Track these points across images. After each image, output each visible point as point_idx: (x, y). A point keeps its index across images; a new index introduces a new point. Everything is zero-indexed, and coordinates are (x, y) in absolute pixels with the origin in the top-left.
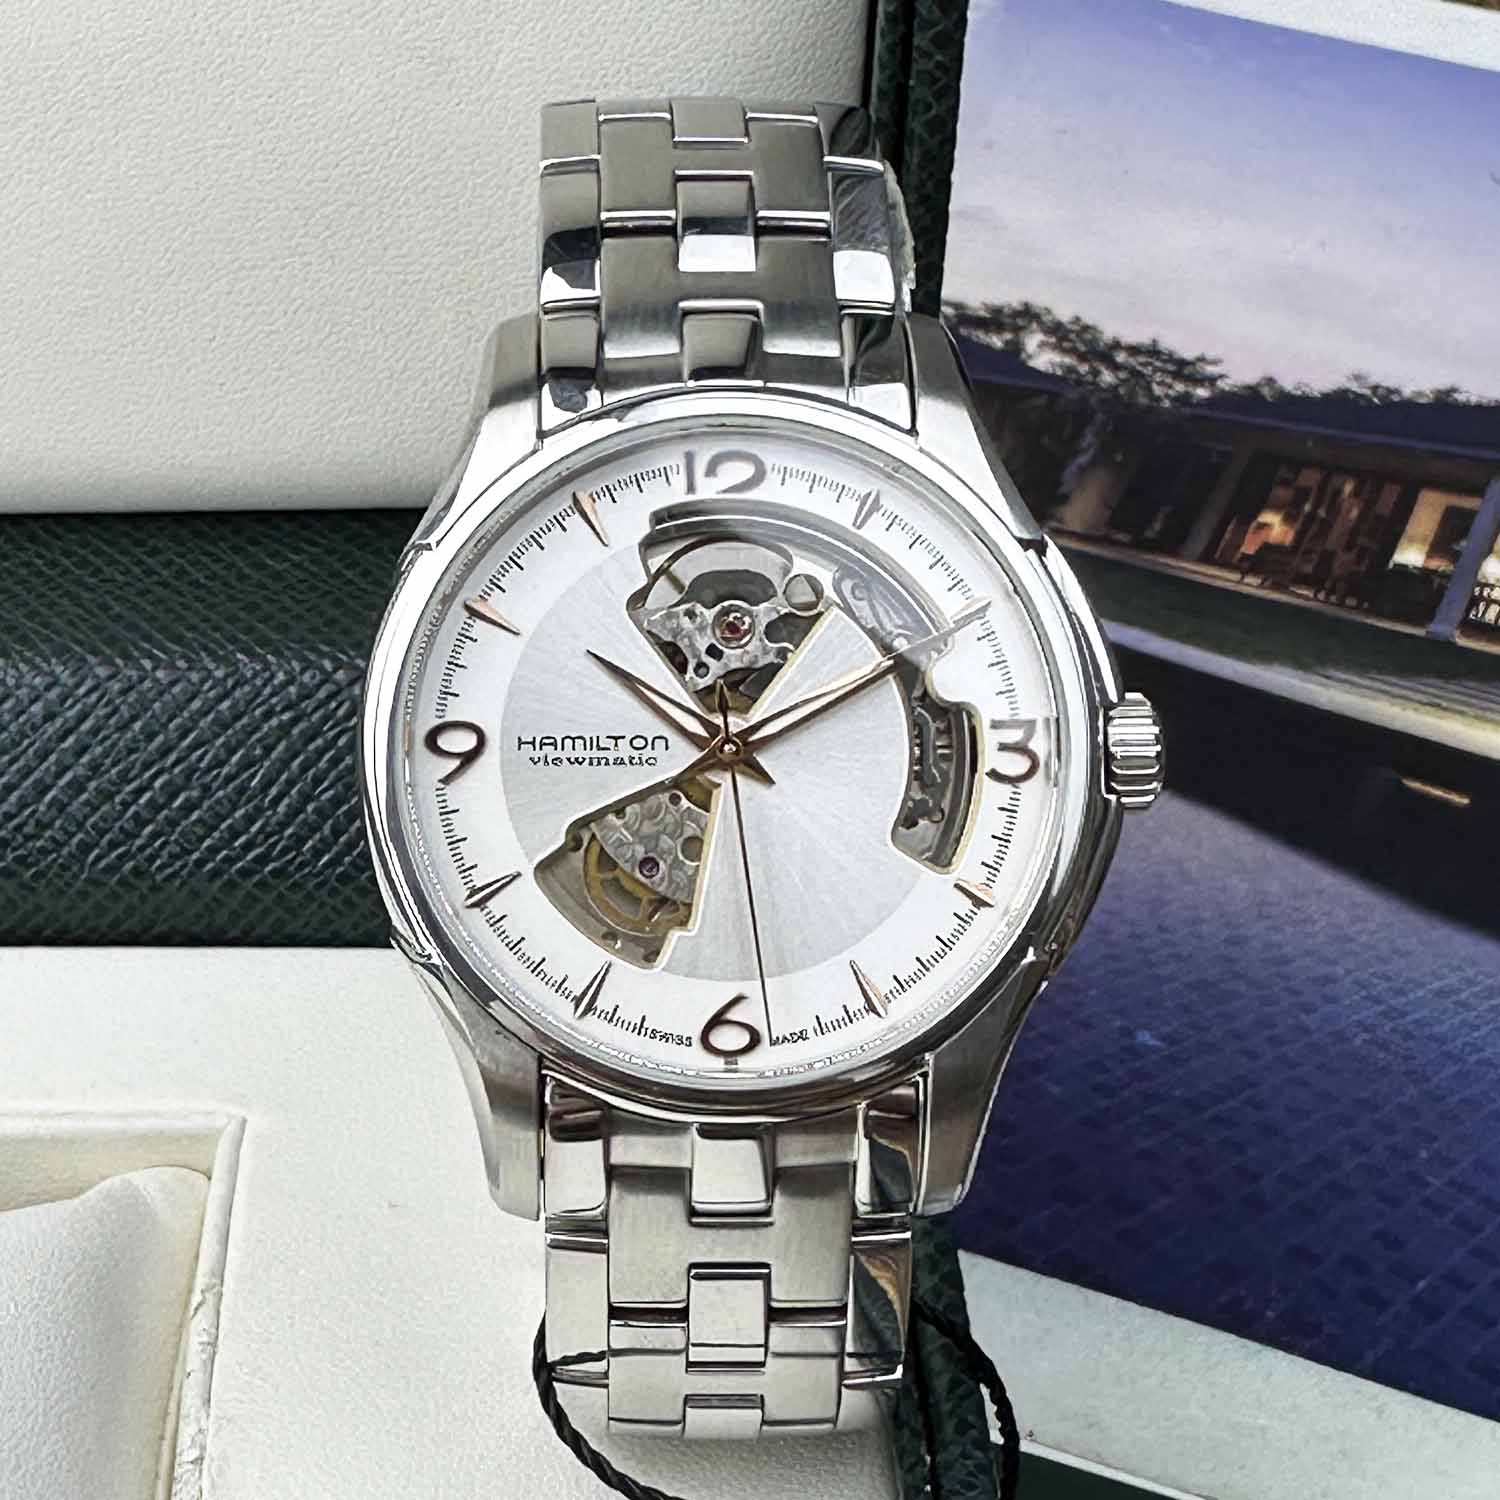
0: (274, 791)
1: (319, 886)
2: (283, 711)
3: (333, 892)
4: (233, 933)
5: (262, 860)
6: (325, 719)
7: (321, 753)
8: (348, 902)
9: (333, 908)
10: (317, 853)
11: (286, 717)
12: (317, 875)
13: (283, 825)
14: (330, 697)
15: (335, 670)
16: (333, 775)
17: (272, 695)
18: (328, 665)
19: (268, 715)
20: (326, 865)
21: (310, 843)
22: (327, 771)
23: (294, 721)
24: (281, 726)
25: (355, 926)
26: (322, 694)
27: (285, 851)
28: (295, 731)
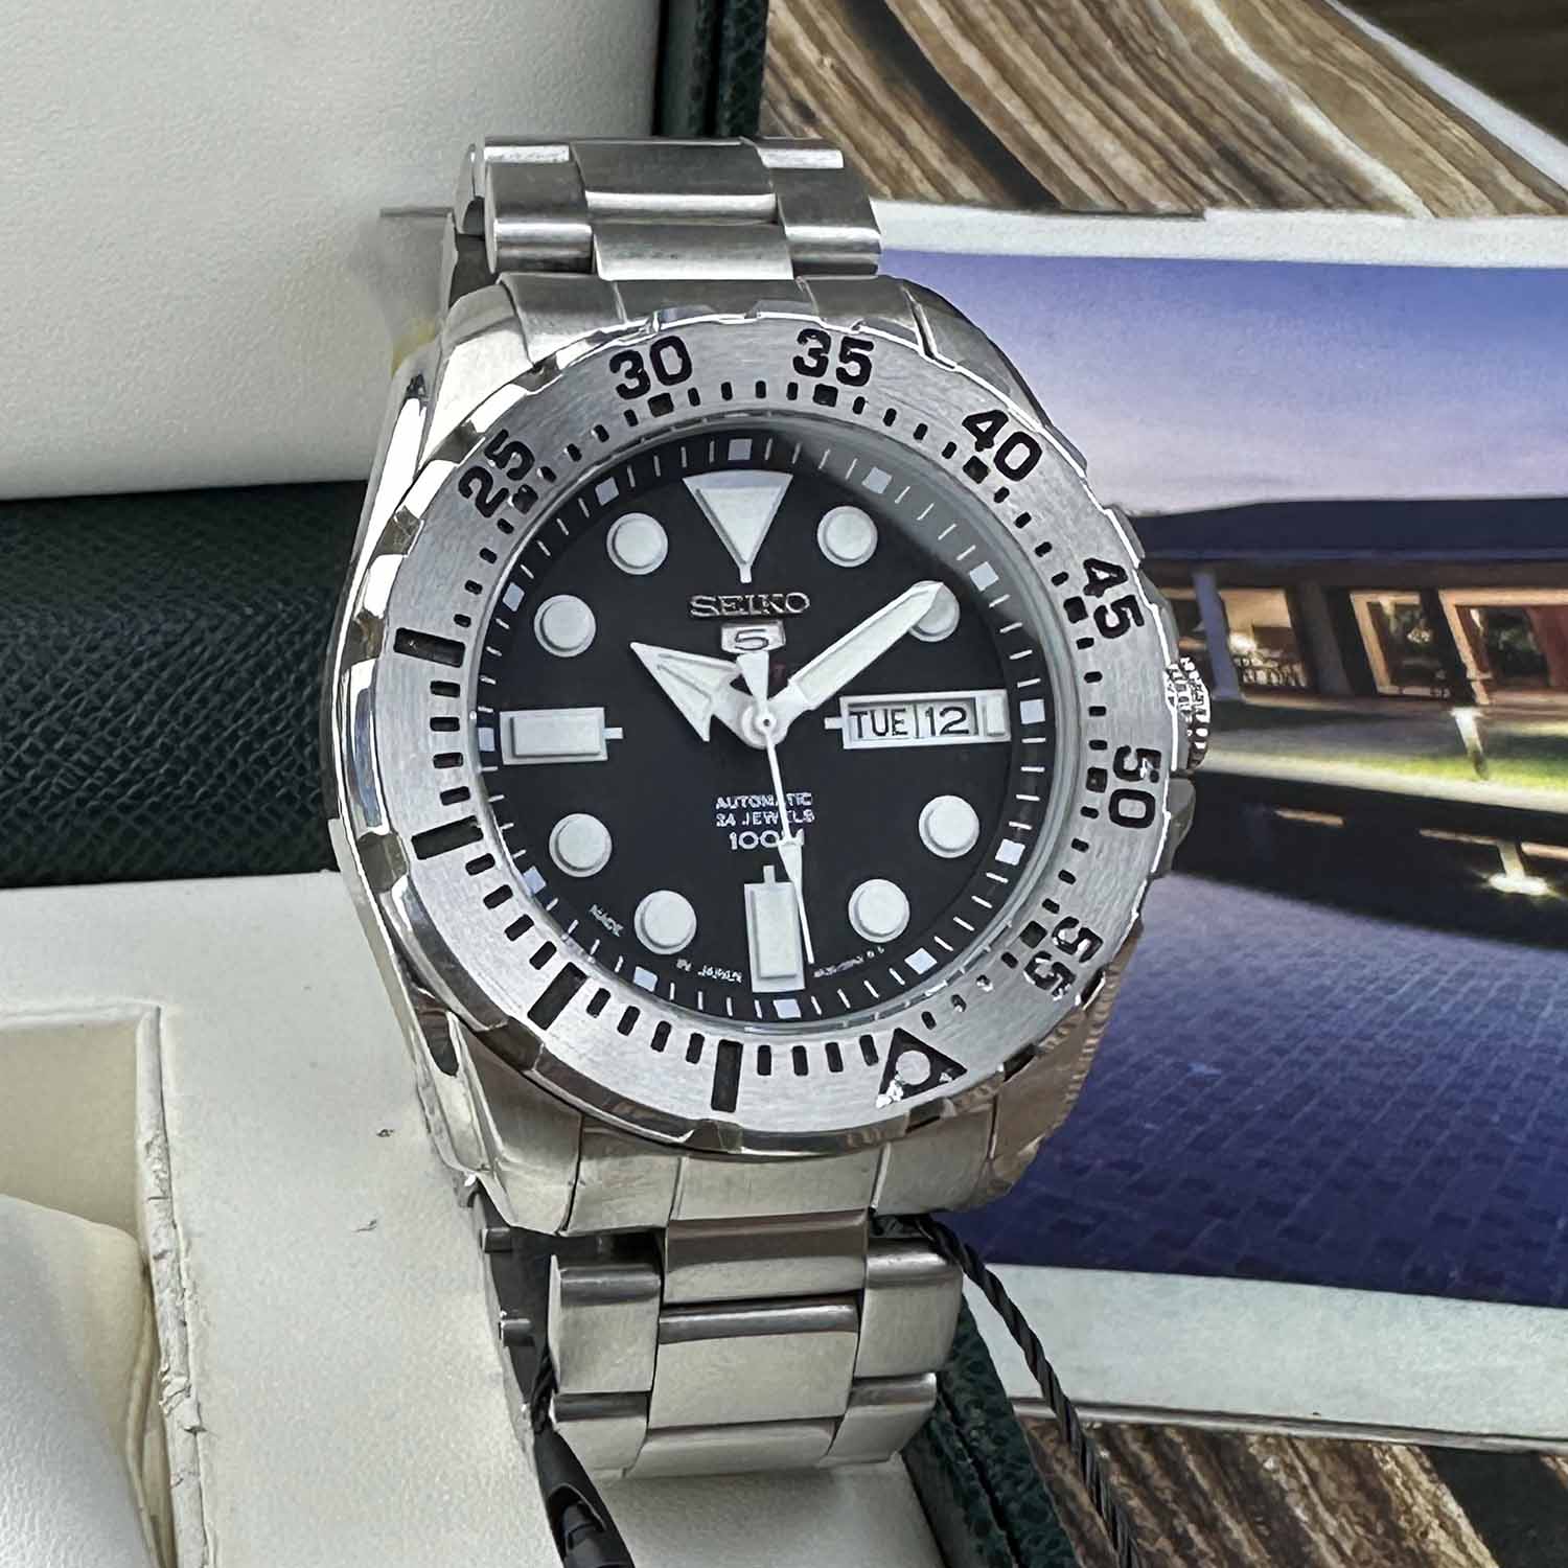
0: (147, 732)
1: (196, 817)
2: (153, 656)
3: (209, 823)
4: (115, 870)
5: (139, 796)
6: (191, 664)
7: (189, 694)
8: (223, 831)
9: (210, 839)
10: (192, 787)
11: (154, 663)
12: (192, 807)
13: (158, 764)
14: (193, 644)
15: (197, 619)
16: (204, 712)
17: (141, 643)
18: (191, 615)
19: (136, 663)
20: (200, 799)
21: (184, 778)
22: (197, 711)
23: (162, 667)
24: (150, 672)
25: (229, 856)
26: (187, 641)
27: (162, 786)
28: (165, 675)
